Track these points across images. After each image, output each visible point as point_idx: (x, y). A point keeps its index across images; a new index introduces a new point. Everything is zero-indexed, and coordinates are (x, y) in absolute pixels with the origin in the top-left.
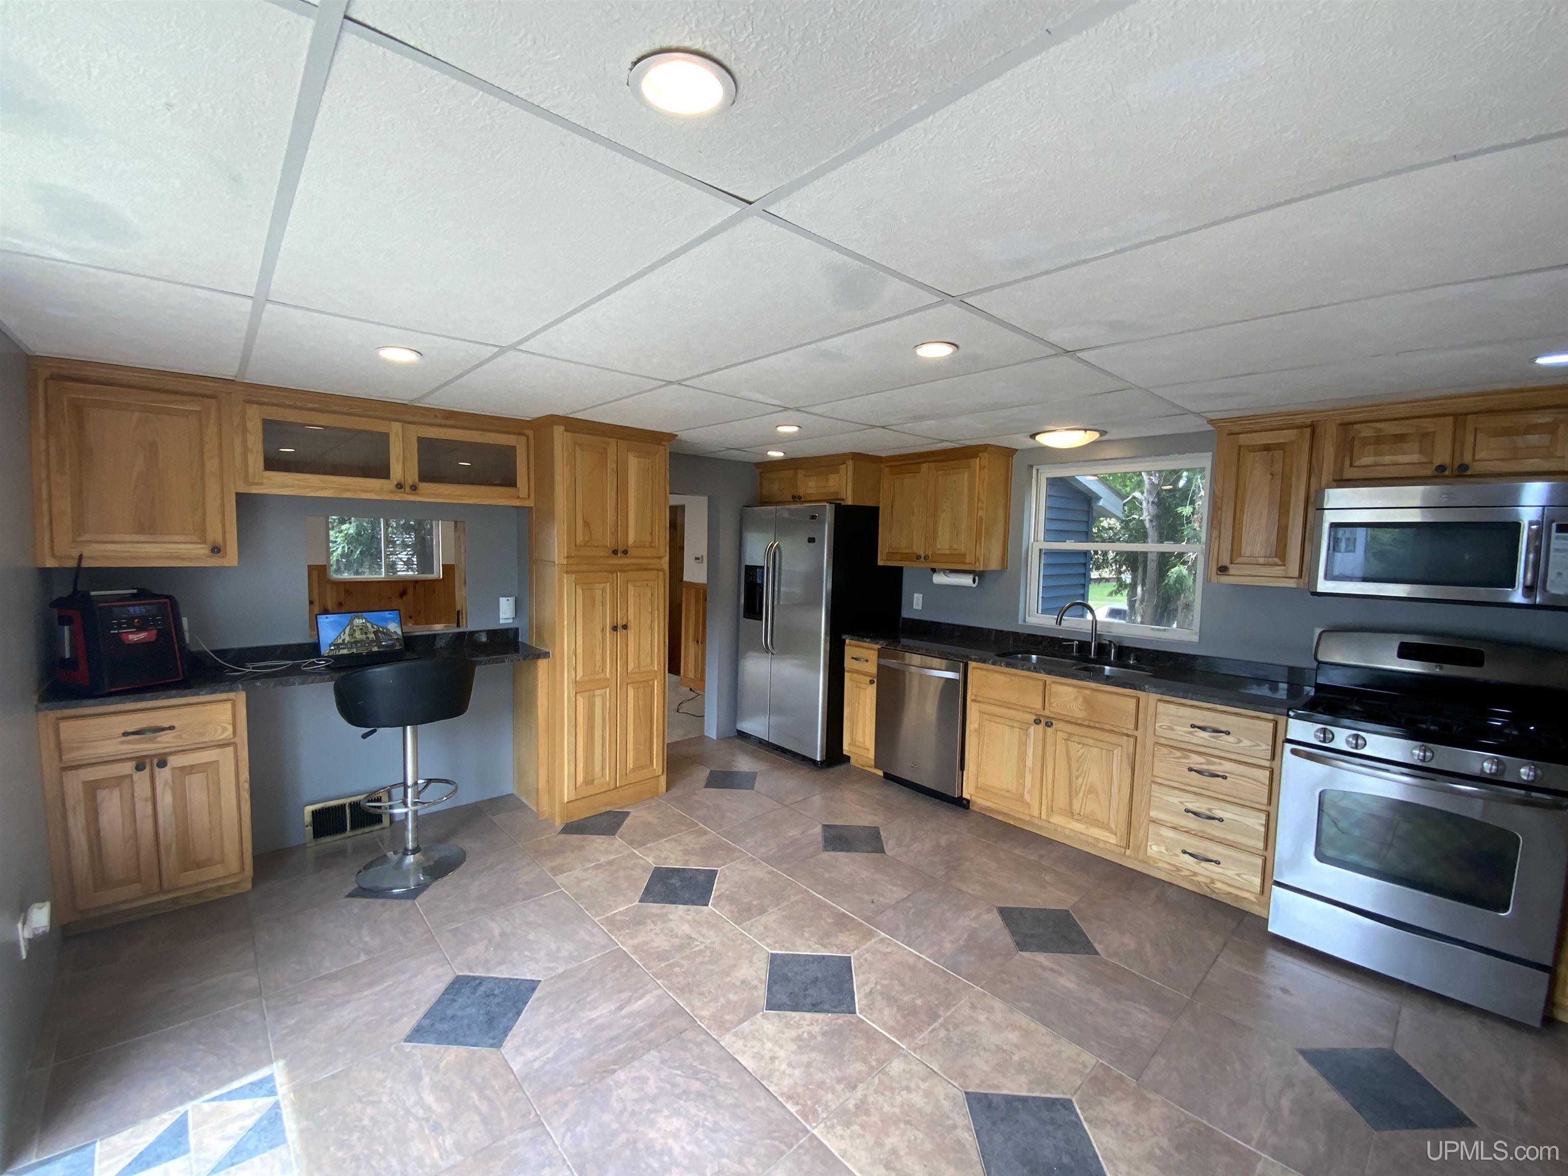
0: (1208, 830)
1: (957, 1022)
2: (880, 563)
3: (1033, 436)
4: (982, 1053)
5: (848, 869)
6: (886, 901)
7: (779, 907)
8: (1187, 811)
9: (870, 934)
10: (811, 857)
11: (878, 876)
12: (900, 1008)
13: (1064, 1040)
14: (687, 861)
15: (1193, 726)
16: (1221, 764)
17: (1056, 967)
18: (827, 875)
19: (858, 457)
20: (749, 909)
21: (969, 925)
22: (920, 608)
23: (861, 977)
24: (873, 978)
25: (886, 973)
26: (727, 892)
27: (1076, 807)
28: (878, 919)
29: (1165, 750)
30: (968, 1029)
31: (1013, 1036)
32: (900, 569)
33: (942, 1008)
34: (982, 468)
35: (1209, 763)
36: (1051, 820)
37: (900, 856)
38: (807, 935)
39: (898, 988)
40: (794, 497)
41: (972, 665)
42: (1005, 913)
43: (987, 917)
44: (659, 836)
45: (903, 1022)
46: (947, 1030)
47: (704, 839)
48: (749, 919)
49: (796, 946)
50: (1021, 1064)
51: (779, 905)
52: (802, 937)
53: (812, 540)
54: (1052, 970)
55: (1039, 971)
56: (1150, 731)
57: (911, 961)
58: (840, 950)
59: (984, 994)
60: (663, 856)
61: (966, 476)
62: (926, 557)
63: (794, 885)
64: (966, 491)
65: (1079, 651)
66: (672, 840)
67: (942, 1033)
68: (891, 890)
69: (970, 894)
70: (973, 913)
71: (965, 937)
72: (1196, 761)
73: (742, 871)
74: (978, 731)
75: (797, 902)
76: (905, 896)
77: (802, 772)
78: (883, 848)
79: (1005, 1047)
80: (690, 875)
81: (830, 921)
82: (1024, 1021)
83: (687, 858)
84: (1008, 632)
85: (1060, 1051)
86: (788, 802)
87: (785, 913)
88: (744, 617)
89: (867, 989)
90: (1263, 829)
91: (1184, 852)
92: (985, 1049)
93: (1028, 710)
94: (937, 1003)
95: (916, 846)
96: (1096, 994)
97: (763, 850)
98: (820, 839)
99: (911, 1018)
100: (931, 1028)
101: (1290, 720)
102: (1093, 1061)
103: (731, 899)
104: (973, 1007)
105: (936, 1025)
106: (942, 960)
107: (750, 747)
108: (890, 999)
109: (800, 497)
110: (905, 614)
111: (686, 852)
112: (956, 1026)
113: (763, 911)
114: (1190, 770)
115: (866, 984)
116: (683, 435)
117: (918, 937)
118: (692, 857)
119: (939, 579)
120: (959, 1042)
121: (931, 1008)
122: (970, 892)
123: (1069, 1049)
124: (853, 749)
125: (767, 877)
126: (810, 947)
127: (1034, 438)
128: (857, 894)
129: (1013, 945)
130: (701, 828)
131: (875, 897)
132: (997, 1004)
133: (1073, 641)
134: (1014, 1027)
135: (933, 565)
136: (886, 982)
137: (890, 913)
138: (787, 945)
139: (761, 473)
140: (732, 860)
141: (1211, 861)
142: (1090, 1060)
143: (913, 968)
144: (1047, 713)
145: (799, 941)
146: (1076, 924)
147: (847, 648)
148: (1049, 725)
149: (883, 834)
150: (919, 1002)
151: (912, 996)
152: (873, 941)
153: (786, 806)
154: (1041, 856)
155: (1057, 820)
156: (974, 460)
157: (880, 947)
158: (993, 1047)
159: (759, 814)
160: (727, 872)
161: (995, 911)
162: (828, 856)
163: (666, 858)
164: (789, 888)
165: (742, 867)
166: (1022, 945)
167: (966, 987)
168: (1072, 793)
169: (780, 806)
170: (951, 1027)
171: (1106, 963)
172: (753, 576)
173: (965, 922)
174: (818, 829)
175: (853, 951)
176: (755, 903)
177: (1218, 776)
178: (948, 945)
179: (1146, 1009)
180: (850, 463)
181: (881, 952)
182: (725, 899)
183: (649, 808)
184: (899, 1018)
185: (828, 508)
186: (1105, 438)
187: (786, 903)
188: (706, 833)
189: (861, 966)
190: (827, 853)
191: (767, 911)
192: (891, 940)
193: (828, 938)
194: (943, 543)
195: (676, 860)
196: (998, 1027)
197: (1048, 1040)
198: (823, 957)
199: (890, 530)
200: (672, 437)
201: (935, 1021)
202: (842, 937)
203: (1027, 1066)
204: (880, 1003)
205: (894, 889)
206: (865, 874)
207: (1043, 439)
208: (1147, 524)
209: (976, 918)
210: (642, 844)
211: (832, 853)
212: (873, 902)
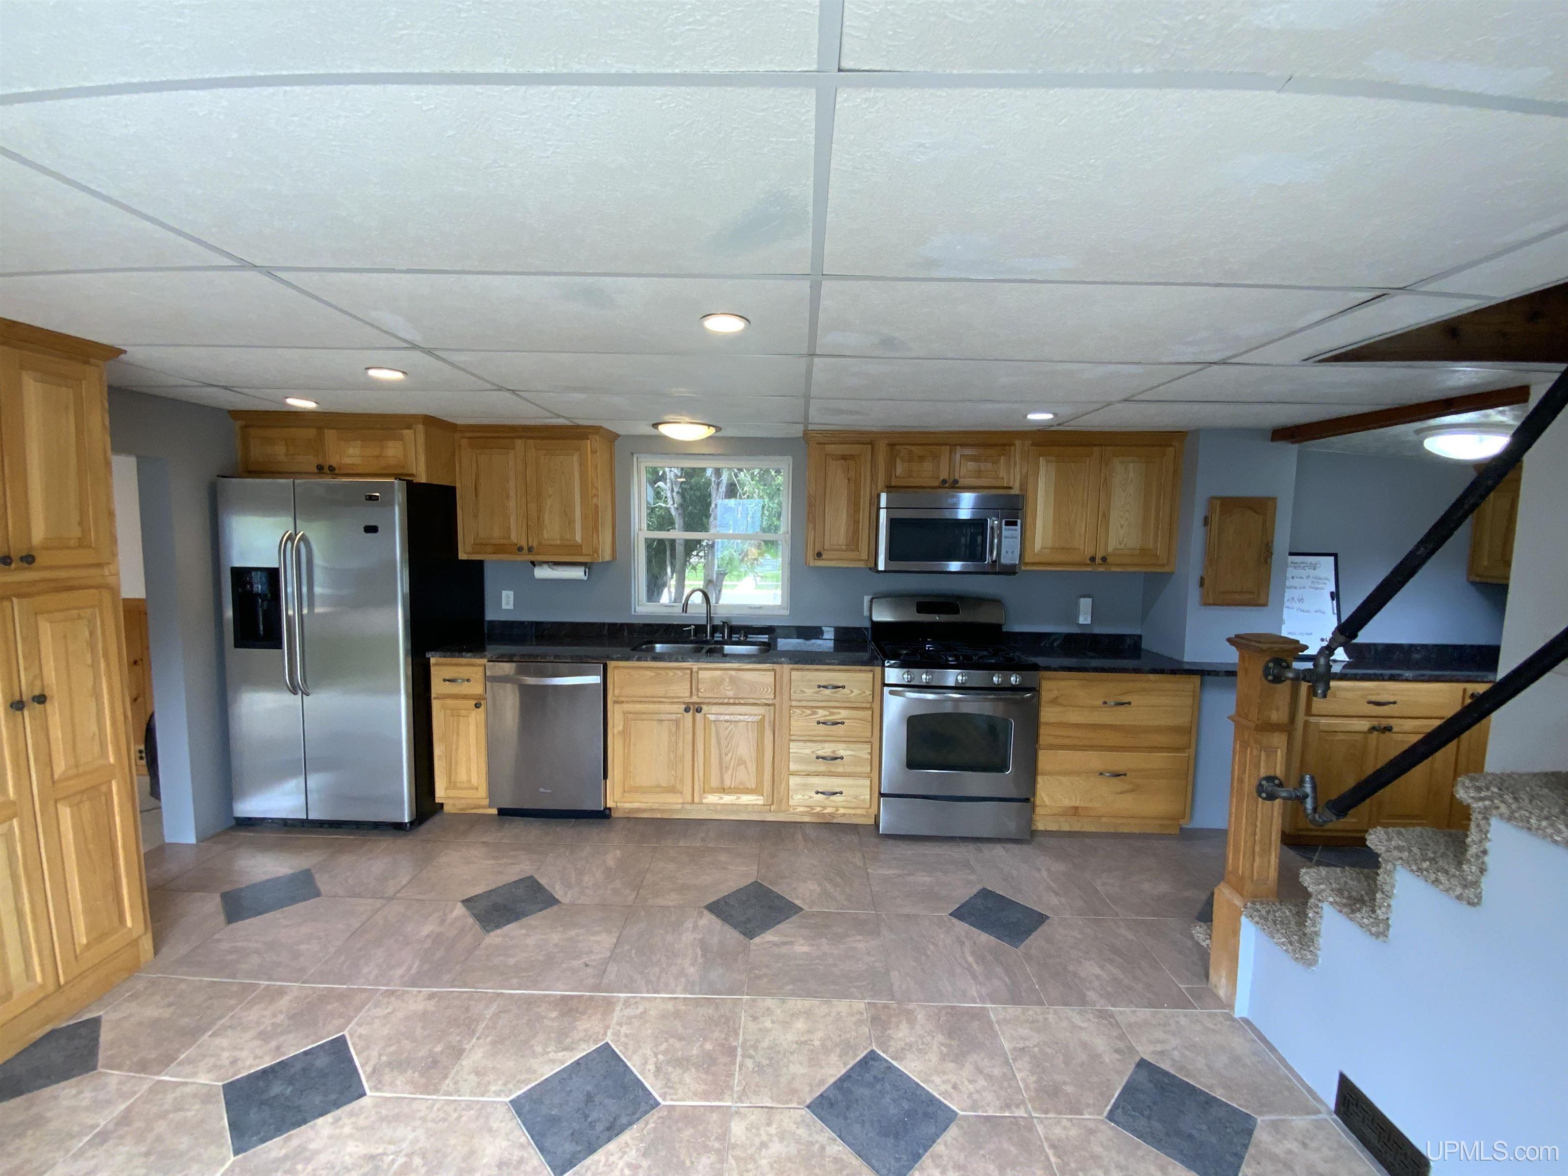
0: (833, 770)
1: (752, 1043)
2: (462, 556)
3: (655, 425)
4: (791, 1058)
5: (531, 941)
6: (599, 956)
7: (477, 1035)
8: (818, 758)
9: (609, 1004)
10: (476, 948)
11: (573, 933)
12: (697, 1066)
13: (835, 1001)
14: (278, 1048)
15: (819, 687)
16: (839, 713)
17: (785, 939)
18: (511, 961)
19: (431, 423)
20: (435, 1063)
21: (695, 939)
22: (511, 607)
23: (636, 1058)
24: (647, 1050)
25: (657, 1037)
26: (384, 1058)
27: (727, 783)
28: (605, 981)
29: (798, 711)
30: (765, 1044)
31: (800, 1025)
32: (481, 563)
33: (732, 1039)
34: (594, 452)
35: (832, 714)
36: (704, 801)
37: (579, 899)
38: (539, 1049)
39: (678, 1045)
40: (320, 468)
41: (611, 664)
42: (715, 908)
43: (703, 922)
44: (192, 1034)
45: (710, 1078)
46: (751, 1057)
47: (284, 1003)
48: (445, 1077)
49: (535, 1072)
50: (823, 1046)
51: (474, 1032)
52: (534, 1055)
53: (371, 529)
54: (784, 943)
55: (776, 950)
56: (786, 697)
57: (670, 1006)
58: (591, 1041)
59: (753, 1000)
60: (227, 1062)
61: (576, 458)
62: (530, 550)
63: (476, 996)
64: (577, 475)
65: (695, 635)
66: (224, 1028)
67: (749, 1063)
68: (598, 942)
69: (673, 907)
70: (689, 924)
71: (700, 953)
72: (821, 714)
73: (385, 1017)
74: (625, 733)
75: (497, 1015)
76: (615, 940)
77: (384, 845)
78: (554, 898)
79: (802, 1039)
80: (299, 1066)
81: (554, 1014)
82: (797, 1004)
83: (273, 1044)
84: (622, 624)
85: (839, 1013)
86: (390, 891)
87: (489, 1039)
88: (236, 646)
89: (651, 1067)
90: (869, 757)
91: (817, 793)
92: (791, 1053)
93: (676, 700)
94: (723, 1036)
95: (587, 879)
96: (825, 946)
97: (399, 972)
98: (471, 920)
99: (713, 1068)
100: (737, 1065)
101: (886, 669)
102: (863, 1006)
103: (399, 1064)
104: (755, 1018)
105: (739, 1059)
106: (697, 988)
107: (271, 836)
108: (682, 1063)
109: (332, 468)
110: (491, 615)
111: (265, 1037)
112: (755, 1048)
113: (458, 1053)
114: (819, 723)
115: (646, 1063)
116: (137, 353)
117: (659, 978)
118: (282, 1038)
119: (542, 573)
120: (768, 1062)
121: (723, 1045)
122: (671, 904)
123: (842, 1006)
124: (453, 793)
125: (431, 1006)
126: (553, 1061)
127: (657, 428)
128: (564, 966)
129: (742, 937)
130: (268, 986)
131: (585, 959)
132: (769, 1002)
133: (689, 626)
134: (794, 1016)
135: (532, 558)
136: (664, 1047)
137: (613, 968)
138: (523, 1077)
139: (244, 428)
140: (358, 1010)
141: (836, 793)
142: (860, 1005)
143: (677, 1015)
144: (695, 699)
145: (534, 1063)
146: (772, 891)
147: (433, 670)
148: (699, 710)
149: (543, 881)
150: (708, 1046)
151: (697, 1045)
152: (618, 1008)
153: (392, 898)
154: (703, 840)
155: (711, 799)
156: (584, 442)
157: (628, 1012)
158: (795, 1046)
159: (357, 925)
160: (362, 1030)
161: (706, 912)
162: (495, 937)
163: (234, 1062)
164: (472, 1003)
165: (380, 1012)
166: (750, 934)
167: (736, 1003)
168: (722, 768)
169: (379, 903)
170: (752, 1052)
171: (813, 915)
172: (246, 583)
173: (688, 937)
174: (460, 910)
175: (605, 1034)
176: (438, 1049)
177: (838, 723)
178: (692, 970)
179: (860, 937)
180: (420, 428)
181: (635, 1017)
182: (387, 1070)
183: (134, 997)
184: (703, 1076)
185: (396, 486)
186: (720, 434)
187: (482, 1025)
188: (281, 992)
189: (625, 1045)
190: (492, 934)
191: (464, 1050)
192: (635, 998)
193: (567, 1037)
194: (552, 531)
195: (256, 1057)
196: (786, 1025)
197: (824, 1009)
198: (577, 1063)
199: (476, 516)
200: (113, 353)
201: (736, 1056)
202: (583, 1025)
203: (829, 1044)
204: (675, 1074)
205: (598, 938)
206: (555, 937)
207: (664, 429)
208: (673, 512)
209: (695, 928)
210: (166, 1061)
211: (499, 931)
212: (587, 965)
